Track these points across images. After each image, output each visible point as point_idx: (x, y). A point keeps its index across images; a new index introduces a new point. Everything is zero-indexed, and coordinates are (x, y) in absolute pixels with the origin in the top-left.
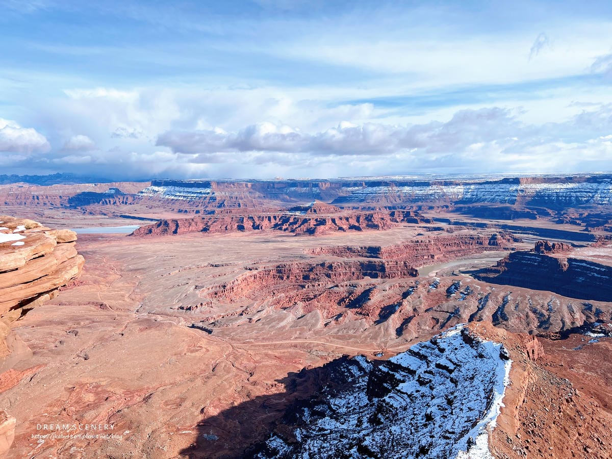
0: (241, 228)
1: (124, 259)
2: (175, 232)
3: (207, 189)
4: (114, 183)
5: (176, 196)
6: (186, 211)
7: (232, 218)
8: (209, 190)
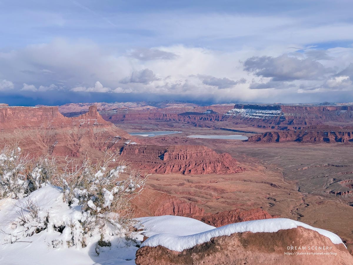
0: (327, 140)
2: (278, 141)
3: (277, 111)
4: (206, 107)
5: (253, 116)
6: (264, 127)
7: (318, 132)
8: (279, 112)
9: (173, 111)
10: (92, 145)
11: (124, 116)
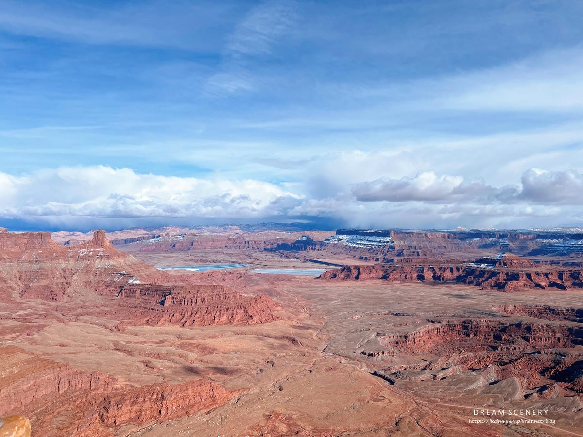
0: (421, 278)
1: (312, 300)
2: (357, 278)
3: (386, 238)
4: (306, 231)
5: (357, 244)
6: (366, 259)
7: (412, 267)
8: (388, 239)
9: (262, 237)
10: (87, 284)
11: (192, 244)
